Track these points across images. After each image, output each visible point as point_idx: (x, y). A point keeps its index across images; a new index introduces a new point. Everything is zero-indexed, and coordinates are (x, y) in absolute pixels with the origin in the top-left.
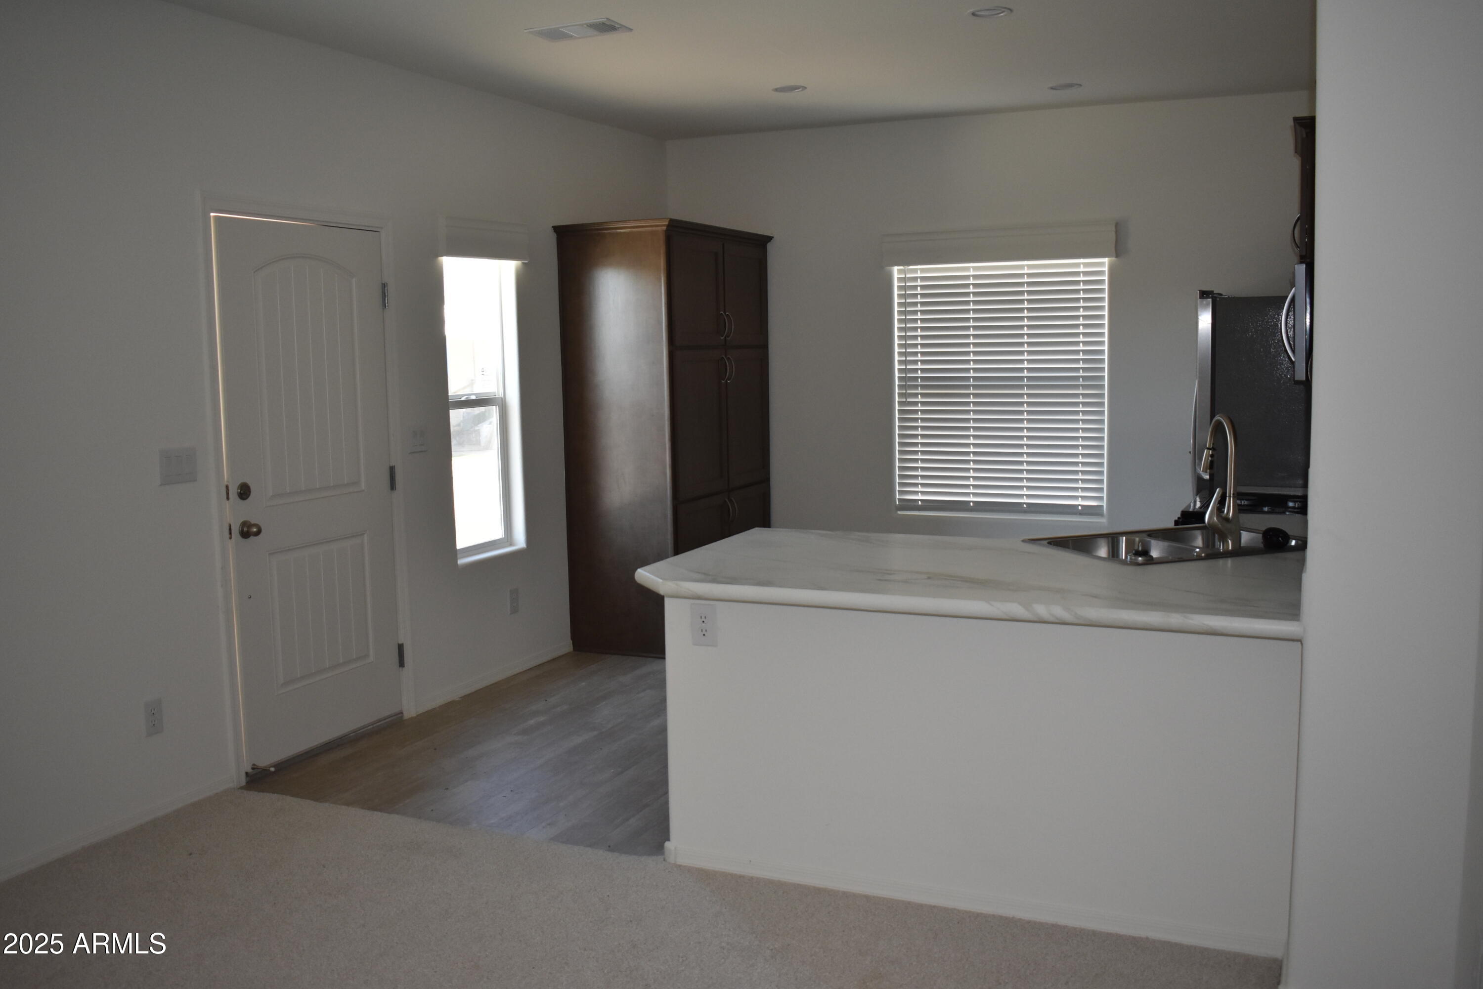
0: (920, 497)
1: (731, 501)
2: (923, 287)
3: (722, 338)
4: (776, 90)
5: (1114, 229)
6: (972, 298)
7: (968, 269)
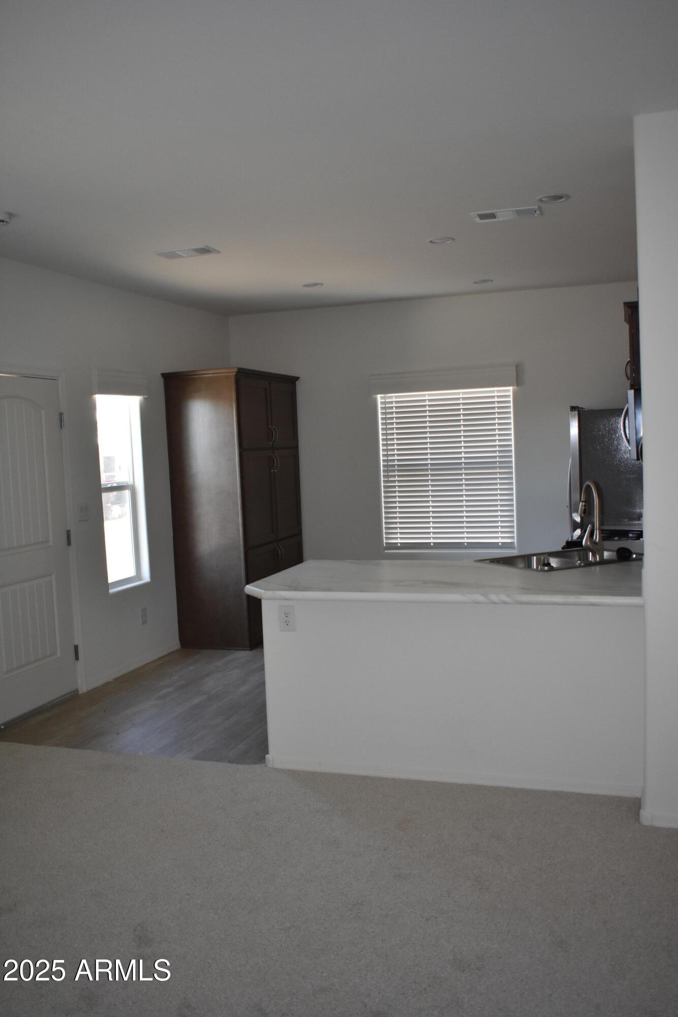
0: (399, 541)
1: (279, 547)
2: (397, 407)
3: (271, 443)
4: (304, 286)
5: (515, 369)
6: (428, 414)
7: (424, 395)
